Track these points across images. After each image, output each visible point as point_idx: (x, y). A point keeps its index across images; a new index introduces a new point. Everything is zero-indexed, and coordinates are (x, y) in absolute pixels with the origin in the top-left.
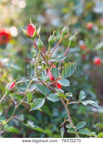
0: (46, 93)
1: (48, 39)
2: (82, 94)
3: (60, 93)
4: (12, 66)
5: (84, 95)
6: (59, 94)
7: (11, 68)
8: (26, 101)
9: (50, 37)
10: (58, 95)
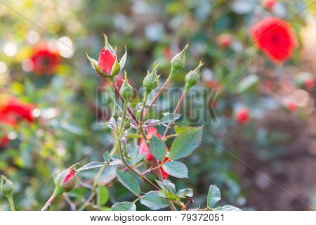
0: (139, 189)
1: (143, 79)
2: (214, 192)
3: (167, 191)
4: (65, 125)
5: (216, 195)
6: (166, 193)
7: (63, 130)
8: (96, 204)
9: (147, 76)
10: (164, 196)
